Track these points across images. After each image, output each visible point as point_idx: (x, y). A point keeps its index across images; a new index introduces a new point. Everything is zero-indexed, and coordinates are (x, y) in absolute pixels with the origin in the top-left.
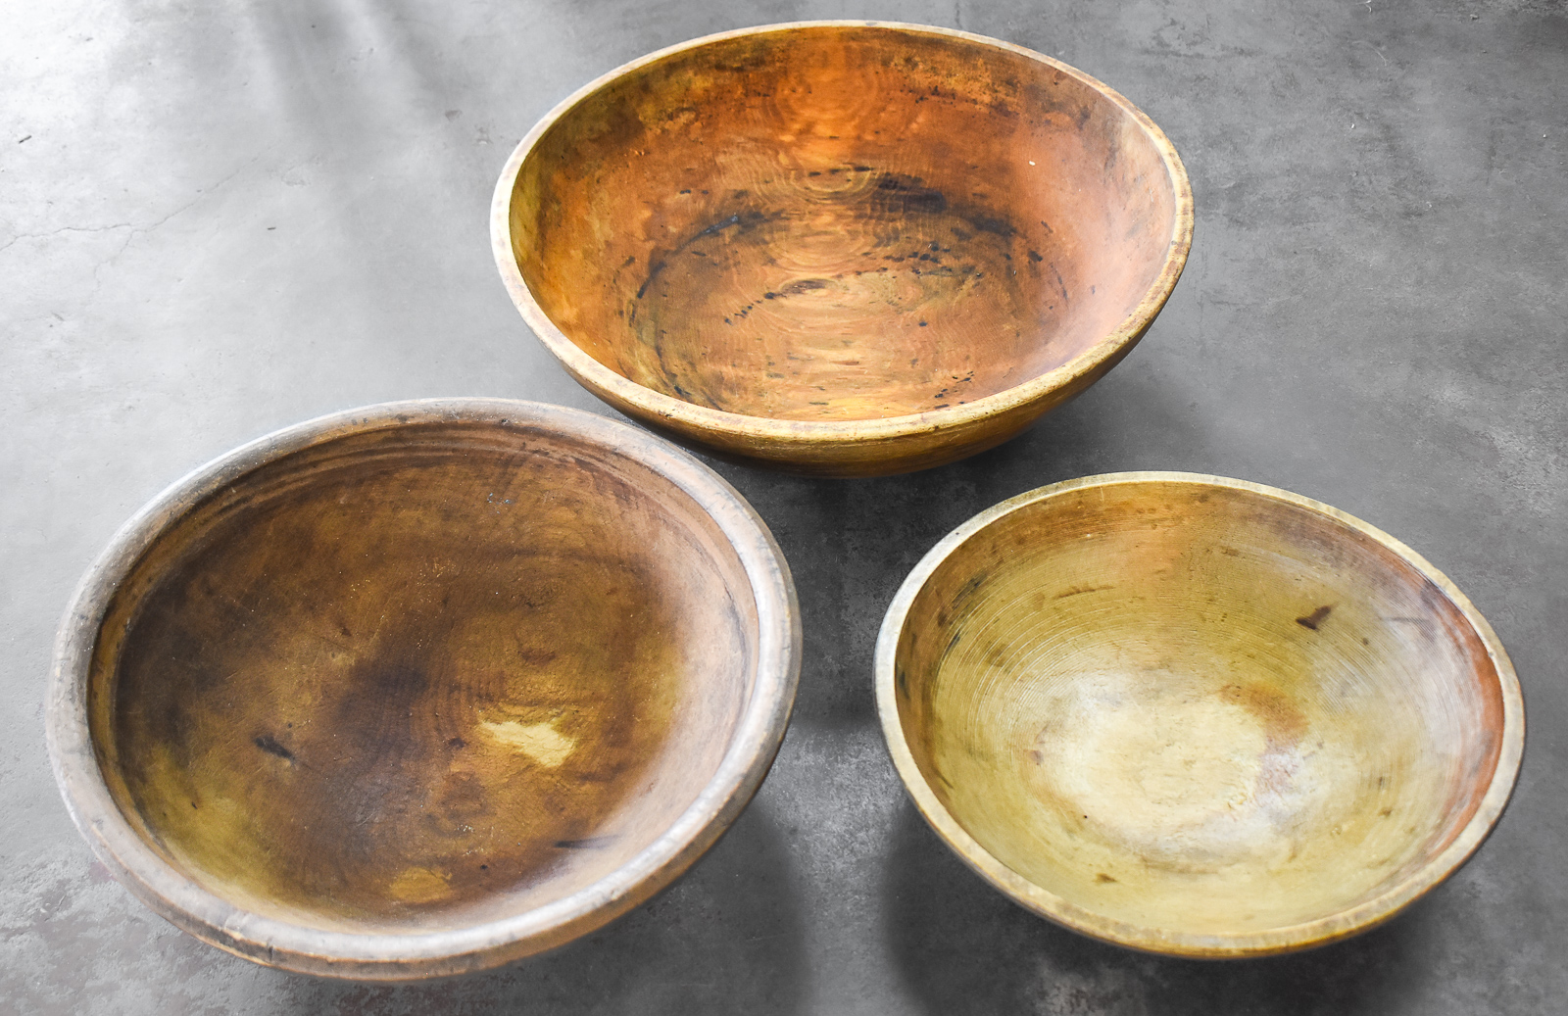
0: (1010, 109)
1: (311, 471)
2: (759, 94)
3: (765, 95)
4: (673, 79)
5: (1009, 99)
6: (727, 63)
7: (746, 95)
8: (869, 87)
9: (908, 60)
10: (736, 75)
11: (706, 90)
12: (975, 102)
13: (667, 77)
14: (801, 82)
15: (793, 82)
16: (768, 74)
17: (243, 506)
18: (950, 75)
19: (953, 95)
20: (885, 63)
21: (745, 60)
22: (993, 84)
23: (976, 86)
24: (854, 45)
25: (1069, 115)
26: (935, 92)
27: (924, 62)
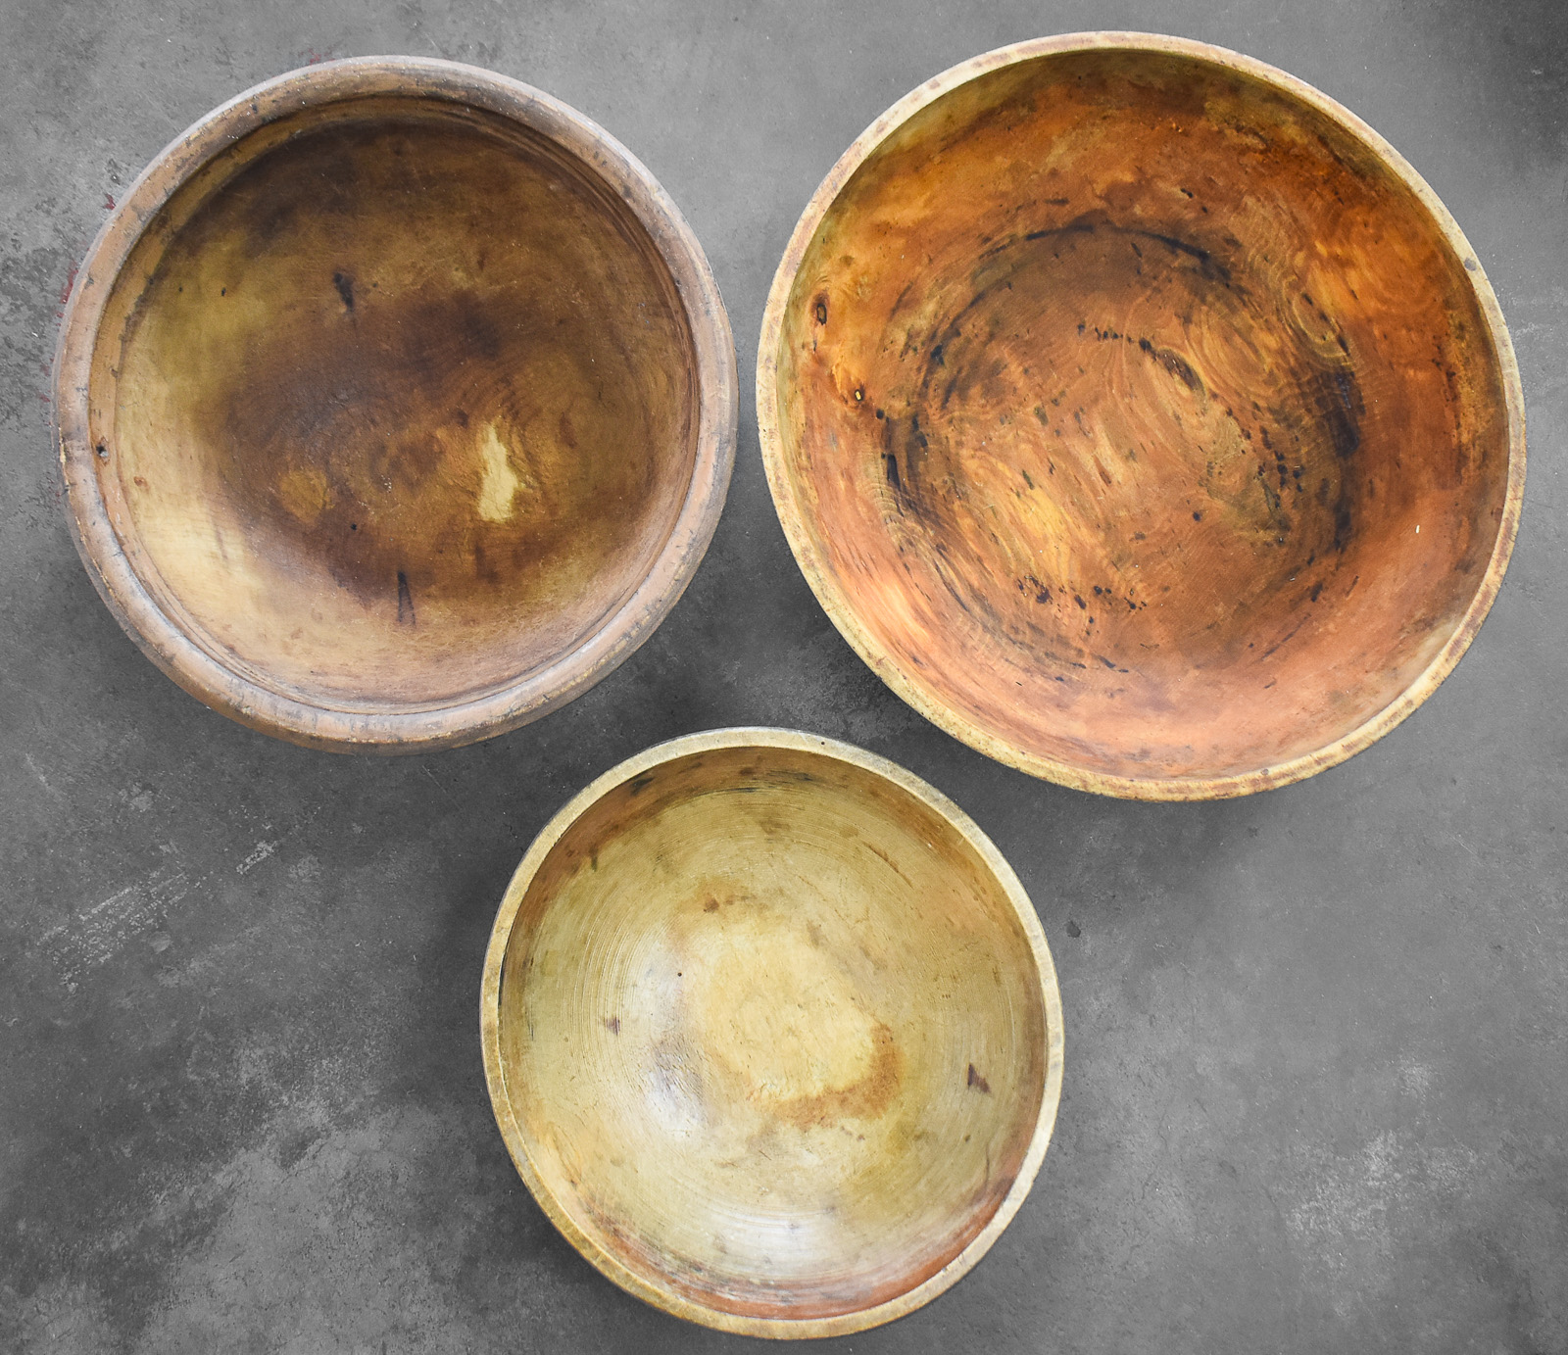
0: (1463, 471)
1: (541, 150)
2: (1336, 194)
3: (1340, 199)
4: (1269, 106)
5: (1471, 465)
6: (1332, 145)
7: (1325, 182)
8: (1418, 301)
9: (1461, 327)
10: (1331, 159)
11: (1293, 143)
12: (1458, 426)
13: (1265, 100)
14: (1379, 226)
15: (1371, 220)
16: (1357, 189)
17: (470, 124)
18: (1470, 382)
19: (1456, 397)
20: (1447, 304)
21: (1349, 159)
22: (1479, 437)
23: (1472, 419)
24: (1441, 260)
25: (1468, 547)
26: (1450, 375)
27: (1468, 346)
